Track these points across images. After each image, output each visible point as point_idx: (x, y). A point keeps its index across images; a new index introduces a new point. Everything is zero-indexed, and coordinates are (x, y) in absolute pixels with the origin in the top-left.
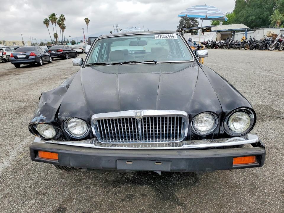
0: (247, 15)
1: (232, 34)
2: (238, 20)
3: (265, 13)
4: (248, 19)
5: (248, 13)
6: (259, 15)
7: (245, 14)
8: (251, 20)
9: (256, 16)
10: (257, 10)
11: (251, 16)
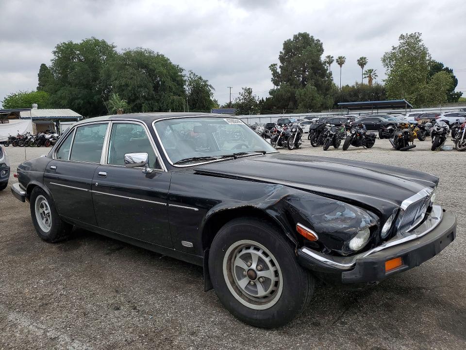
0: (71, 97)
1: (55, 123)
2: (57, 102)
3: (95, 96)
4: (73, 103)
5: (71, 94)
6: (87, 99)
7: (67, 95)
8: (78, 104)
9: (83, 100)
10: (85, 92)
11: (77, 99)
